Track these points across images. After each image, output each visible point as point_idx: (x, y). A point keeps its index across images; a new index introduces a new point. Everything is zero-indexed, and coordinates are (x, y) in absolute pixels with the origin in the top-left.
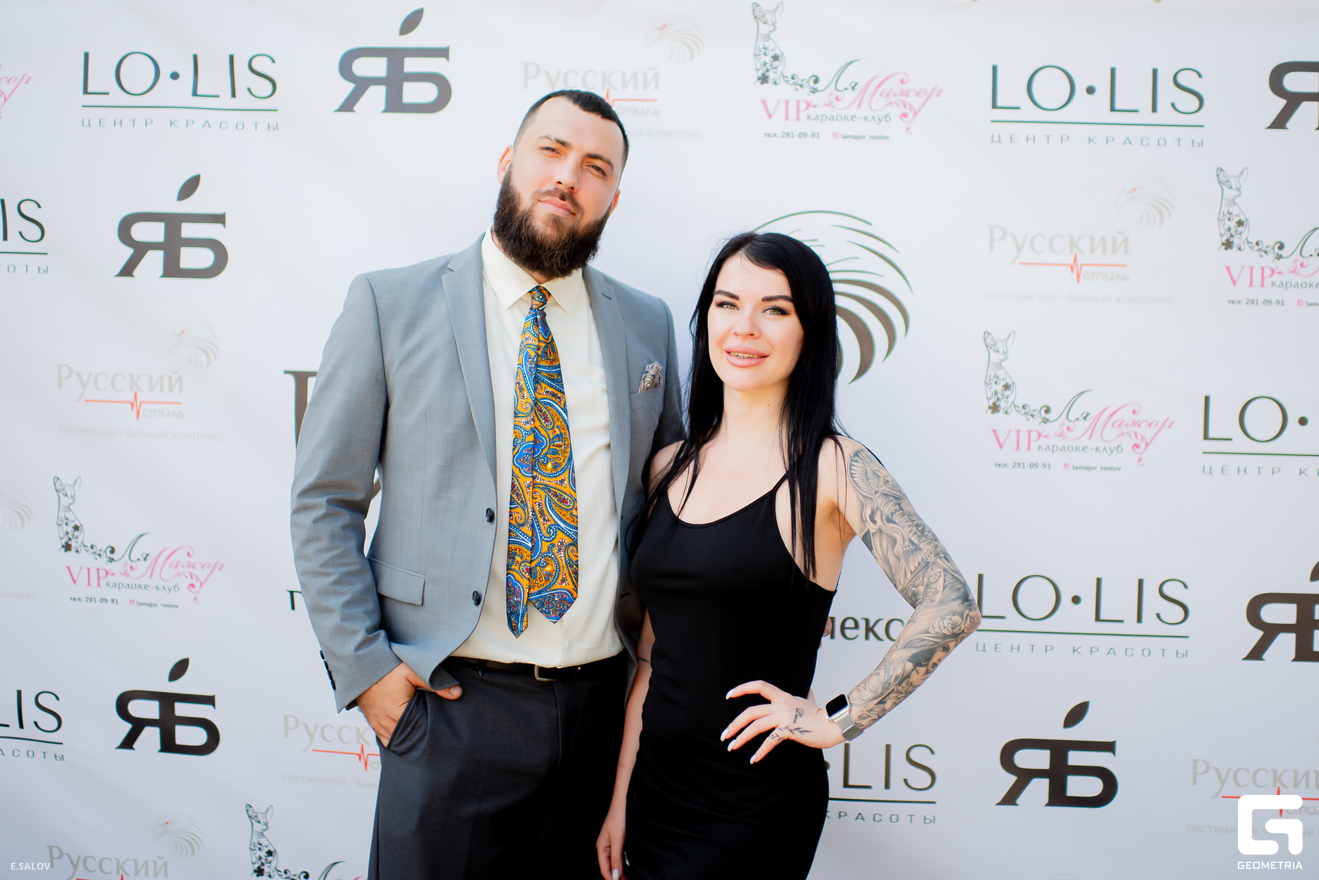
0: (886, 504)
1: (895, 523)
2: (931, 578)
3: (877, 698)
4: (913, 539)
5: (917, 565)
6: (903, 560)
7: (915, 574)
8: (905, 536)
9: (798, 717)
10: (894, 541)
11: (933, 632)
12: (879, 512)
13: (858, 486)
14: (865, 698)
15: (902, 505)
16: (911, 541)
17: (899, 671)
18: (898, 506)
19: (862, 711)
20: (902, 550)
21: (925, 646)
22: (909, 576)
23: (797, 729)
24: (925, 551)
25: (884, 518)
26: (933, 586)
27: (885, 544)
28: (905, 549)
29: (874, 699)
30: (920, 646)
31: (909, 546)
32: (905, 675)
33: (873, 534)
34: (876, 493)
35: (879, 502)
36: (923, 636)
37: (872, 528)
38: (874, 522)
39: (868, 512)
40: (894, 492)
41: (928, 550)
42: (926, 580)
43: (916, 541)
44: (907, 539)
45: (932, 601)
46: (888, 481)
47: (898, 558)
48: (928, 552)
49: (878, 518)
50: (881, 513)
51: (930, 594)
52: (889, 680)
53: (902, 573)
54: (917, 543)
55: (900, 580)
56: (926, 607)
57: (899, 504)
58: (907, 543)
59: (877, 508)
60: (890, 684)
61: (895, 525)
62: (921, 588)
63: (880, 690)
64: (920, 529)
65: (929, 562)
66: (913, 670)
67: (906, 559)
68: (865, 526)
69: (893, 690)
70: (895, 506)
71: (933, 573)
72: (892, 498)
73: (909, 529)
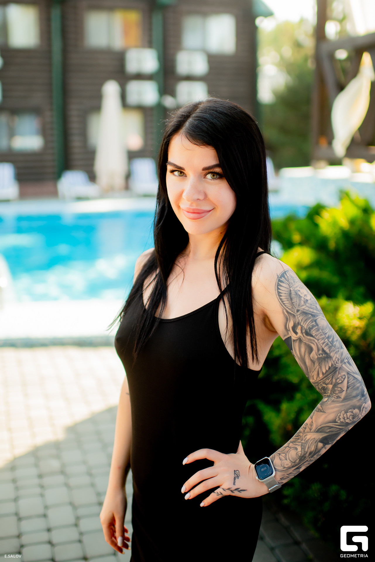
0: (305, 320)
1: (312, 336)
2: (338, 380)
3: (295, 466)
4: (325, 349)
5: (327, 369)
6: (317, 364)
7: (326, 375)
8: (319, 346)
9: (237, 479)
10: (311, 350)
11: (339, 422)
12: (299, 327)
13: (284, 304)
14: (286, 466)
15: (318, 321)
16: (323, 350)
17: (313, 448)
18: (314, 323)
19: (284, 475)
20: (316, 357)
21: (332, 431)
22: (321, 376)
23: (236, 489)
24: (334, 359)
25: (304, 331)
26: (339, 386)
27: (303, 350)
28: (319, 356)
29: (293, 467)
30: (329, 432)
31: (322, 354)
32: (317, 451)
33: (294, 341)
34: (298, 311)
35: (300, 318)
36: (331, 425)
37: (294, 337)
38: (296, 333)
39: (291, 324)
40: (312, 310)
41: (336, 358)
42: (334, 380)
43: (328, 351)
44: (321, 349)
45: (338, 397)
46: (307, 300)
47: (313, 362)
48: (336, 359)
49: (299, 330)
50: (302, 328)
51: (337, 392)
52: (305, 454)
53: (315, 373)
54: (328, 352)
55: (313, 376)
56: (333, 401)
57: (315, 321)
58: (320, 352)
59: (298, 323)
60: (305, 457)
61: (312, 338)
62: (330, 386)
63: (298, 461)
64: (330, 340)
65: (337, 367)
66: (322, 448)
67: (319, 363)
68: (288, 334)
69: (307, 460)
70: (312, 322)
71: (339, 375)
72: (310, 316)
73: (323, 341)
